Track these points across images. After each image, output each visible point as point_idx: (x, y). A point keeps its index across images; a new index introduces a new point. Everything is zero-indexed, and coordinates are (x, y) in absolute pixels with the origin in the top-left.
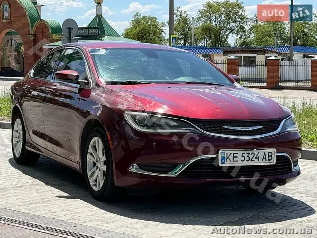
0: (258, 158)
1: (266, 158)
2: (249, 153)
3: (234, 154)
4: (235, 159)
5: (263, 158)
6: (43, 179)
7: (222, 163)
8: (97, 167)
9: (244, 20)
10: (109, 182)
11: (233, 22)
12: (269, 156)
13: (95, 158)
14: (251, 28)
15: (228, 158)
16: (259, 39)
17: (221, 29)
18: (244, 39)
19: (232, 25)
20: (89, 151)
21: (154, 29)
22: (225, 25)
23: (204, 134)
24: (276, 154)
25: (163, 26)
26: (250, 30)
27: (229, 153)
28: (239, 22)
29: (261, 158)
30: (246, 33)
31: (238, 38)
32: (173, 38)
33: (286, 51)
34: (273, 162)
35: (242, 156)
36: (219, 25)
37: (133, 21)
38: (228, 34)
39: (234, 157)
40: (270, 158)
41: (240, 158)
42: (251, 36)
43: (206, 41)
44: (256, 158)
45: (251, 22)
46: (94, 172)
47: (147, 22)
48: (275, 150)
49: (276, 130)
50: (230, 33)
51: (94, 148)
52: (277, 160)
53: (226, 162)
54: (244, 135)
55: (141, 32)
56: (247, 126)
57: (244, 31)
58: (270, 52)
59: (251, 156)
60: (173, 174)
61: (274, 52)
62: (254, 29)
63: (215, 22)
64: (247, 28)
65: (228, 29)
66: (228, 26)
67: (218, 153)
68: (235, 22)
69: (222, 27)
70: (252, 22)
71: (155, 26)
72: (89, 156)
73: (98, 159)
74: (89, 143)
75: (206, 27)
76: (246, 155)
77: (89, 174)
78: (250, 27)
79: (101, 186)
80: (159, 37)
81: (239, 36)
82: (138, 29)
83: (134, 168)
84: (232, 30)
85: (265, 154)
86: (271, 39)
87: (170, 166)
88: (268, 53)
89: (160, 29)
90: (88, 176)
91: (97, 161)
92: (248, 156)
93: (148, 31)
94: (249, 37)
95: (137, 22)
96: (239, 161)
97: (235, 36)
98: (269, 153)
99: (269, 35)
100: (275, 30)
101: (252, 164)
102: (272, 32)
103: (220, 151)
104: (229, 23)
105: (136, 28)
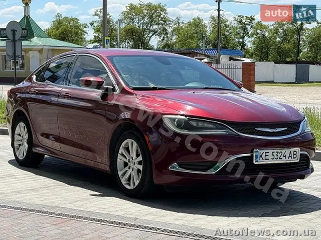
0: (285, 156)
1: (291, 157)
2: (278, 152)
3: (266, 153)
4: (267, 158)
5: (289, 157)
6: (64, 180)
7: (256, 161)
8: (130, 166)
9: (167, 22)
10: (147, 180)
11: (156, 24)
12: (294, 154)
13: (128, 158)
14: (174, 30)
15: (261, 156)
16: (182, 41)
17: (144, 30)
18: (167, 41)
19: (155, 27)
20: (120, 152)
21: (76, 30)
22: (148, 27)
23: (239, 135)
24: (300, 152)
25: (85, 27)
26: (173, 32)
27: (262, 152)
28: (162, 24)
29: (287, 157)
30: (169, 36)
31: (160, 40)
32: (107, 40)
33: (214, 53)
34: (297, 160)
35: (273, 155)
36: (143, 27)
37: (54, 21)
38: (151, 36)
39: (265, 156)
40: (295, 156)
41: (270, 157)
42: (173, 39)
43: (128, 43)
44: (283, 156)
45: (173, 24)
46: (126, 171)
47: (69, 23)
48: (299, 149)
49: (297, 131)
50: (153, 35)
51: (127, 149)
52: (300, 158)
53: (259, 161)
54: (273, 136)
55: (62, 33)
56: (274, 128)
57: (167, 34)
58: (198, 55)
59: (279, 155)
60: (212, 172)
61: (203, 55)
62: (177, 31)
63: (138, 23)
64: (170, 30)
65: (151, 31)
66: (151, 28)
67: (252, 152)
68: (158, 24)
69: (145, 29)
70: (175, 24)
71: (77, 27)
72: (119, 157)
73: (131, 160)
74: (121, 145)
75: (129, 29)
76: (275, 154)
77: (120, 173)
78: (172, 29)
79: (137, 184)
80: (81, 38)
81: (162, 38)
82: (60, 30)
83: (175, 167)
84: (155, 32)
85: (291, 152)
86: (193, 42)
87: (209, 165)
88: (197, 56)
89: (82, 30)
90: (120, 176)
91: (129, 161)
92: (277, 155)
93: (70, 32)
94: (172, 39)
95: (59, 23)
96: (270, 159)
97: (158, 37)
98: (294, 151)
99: (192, 38)
100: (196, 33)
101: (280, 162)
102: (194, 35)
103: (255, 151)
104: (151, 25)
105: (58, 29)
